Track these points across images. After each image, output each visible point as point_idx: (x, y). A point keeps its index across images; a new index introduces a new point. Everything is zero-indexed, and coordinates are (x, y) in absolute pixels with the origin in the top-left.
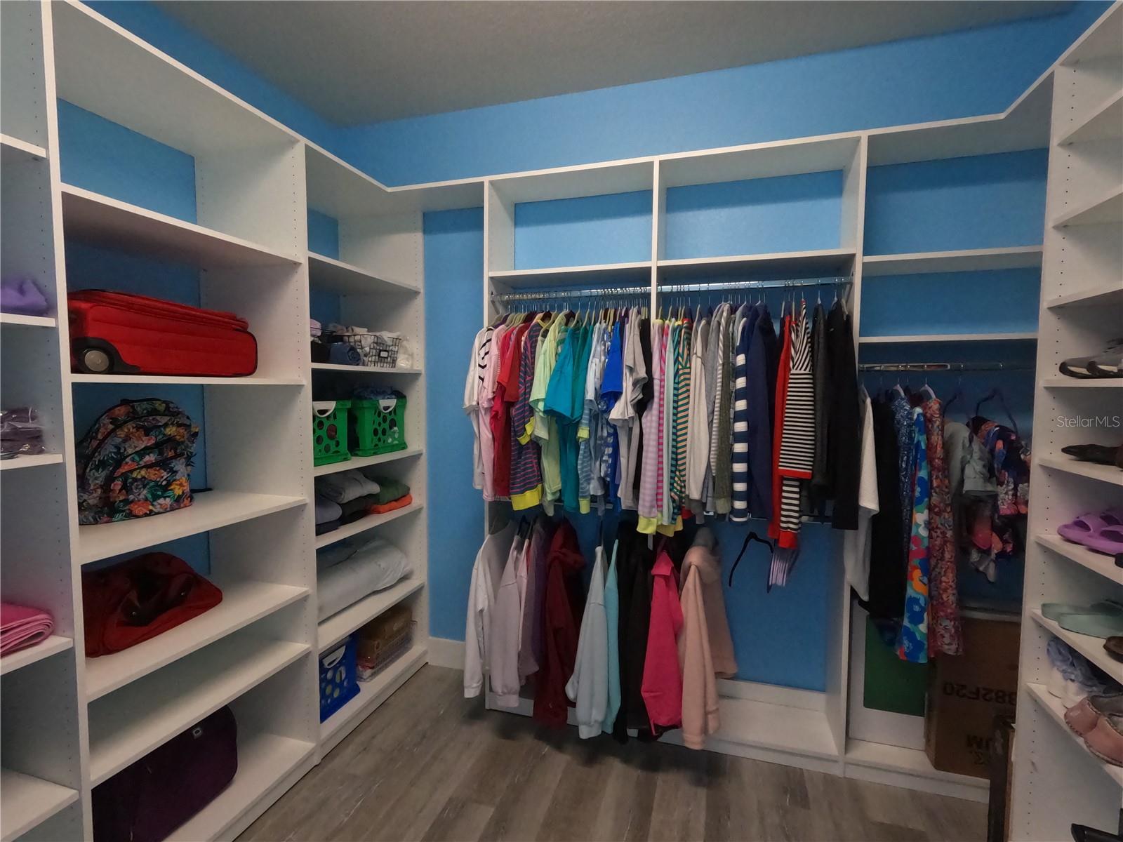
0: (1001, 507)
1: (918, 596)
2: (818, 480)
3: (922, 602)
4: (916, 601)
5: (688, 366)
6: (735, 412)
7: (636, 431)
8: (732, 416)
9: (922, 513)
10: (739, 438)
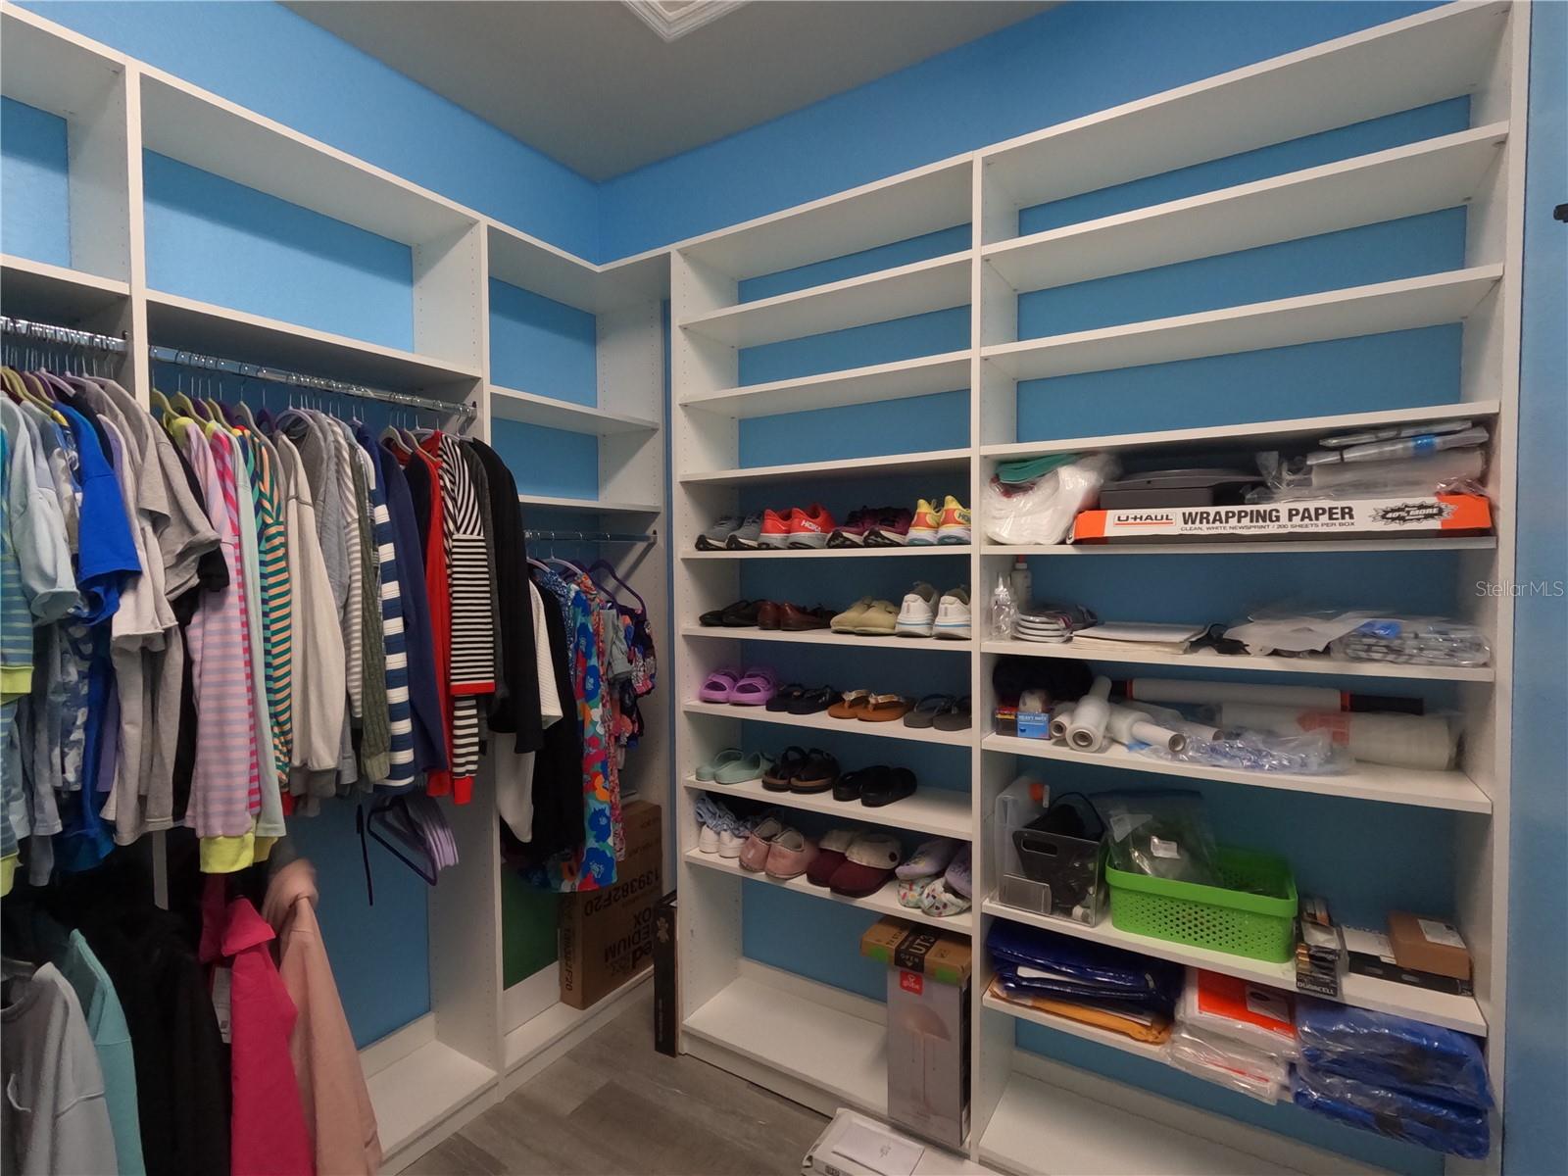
0: (636, 685)
1: (603, 807)
2: (502, 692)
3: (607, 812)
4: (601, 812)
5: (281, 519)
6: (385, 602)
7: (176, 657)
8: (380, 610)
9: (598, 707)
10: (393, 645)
